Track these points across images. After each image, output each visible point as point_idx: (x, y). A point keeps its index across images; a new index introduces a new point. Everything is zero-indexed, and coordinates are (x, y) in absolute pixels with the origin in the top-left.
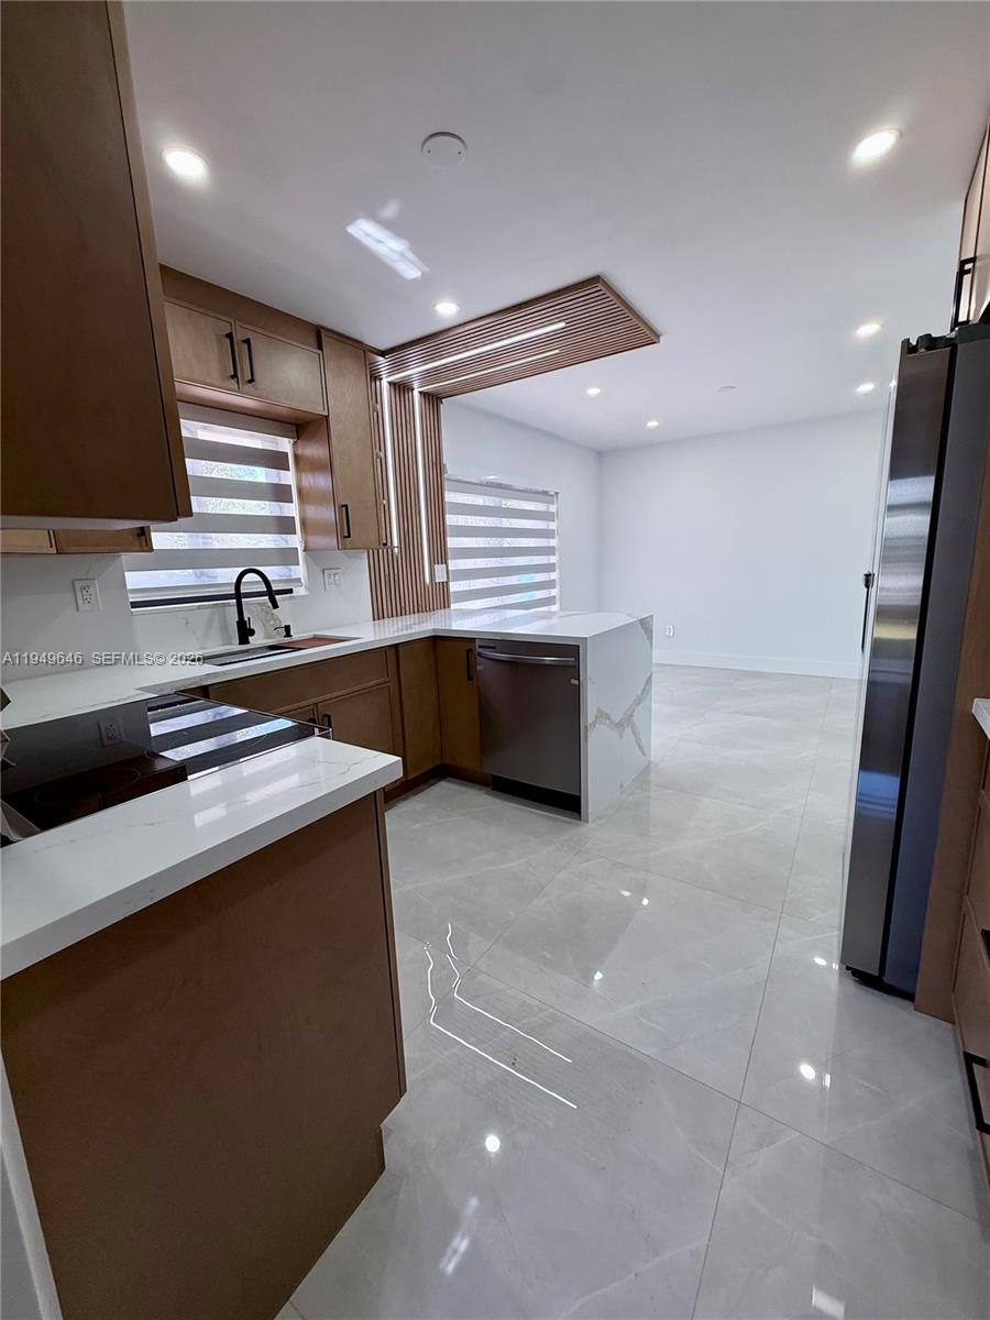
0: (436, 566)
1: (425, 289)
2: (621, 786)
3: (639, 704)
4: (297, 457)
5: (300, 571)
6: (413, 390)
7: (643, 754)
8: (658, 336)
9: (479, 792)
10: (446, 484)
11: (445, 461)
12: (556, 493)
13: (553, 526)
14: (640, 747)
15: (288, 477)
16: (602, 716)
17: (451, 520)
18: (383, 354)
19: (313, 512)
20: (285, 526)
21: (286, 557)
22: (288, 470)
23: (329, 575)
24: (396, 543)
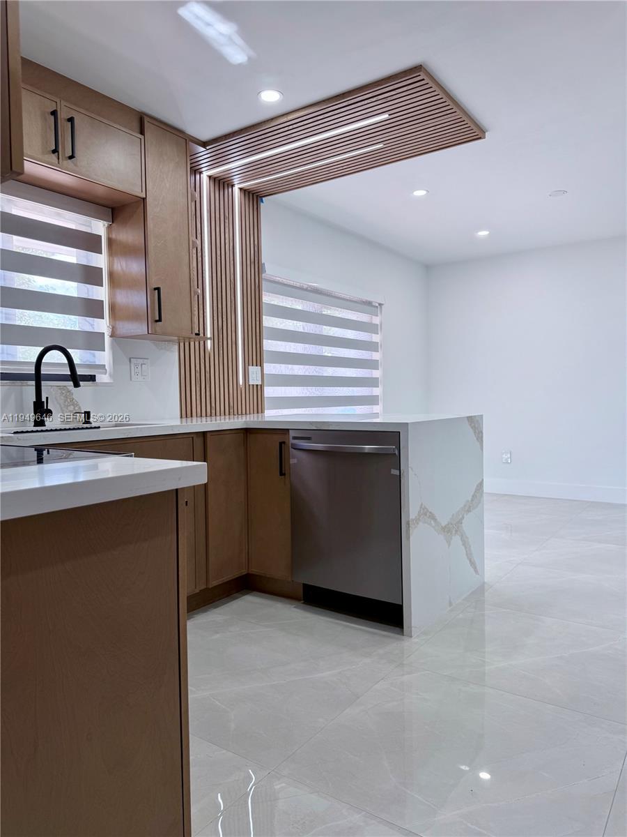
0: (250, 367)
1: (251, 74)
2: (450, 604)
3: (469, 511)
4: (110, 242)
5: (105, 357)
6: (233, 186)
7: (476, 571)
8: (484, 132)
9: (288, 606)
10: (264, 285)
11: (264, 259)
12: (380, 305)
13: (376, 338)
14: (473, 564)
15: (100, 260)
16: (427, 514)
17: (268, 322)
18: (204, 144)
19: (123, 298)
20: (92, 308)
21: (93, 341)
22: (101, 253)
23: (136, 365)
24: (209, 334)
